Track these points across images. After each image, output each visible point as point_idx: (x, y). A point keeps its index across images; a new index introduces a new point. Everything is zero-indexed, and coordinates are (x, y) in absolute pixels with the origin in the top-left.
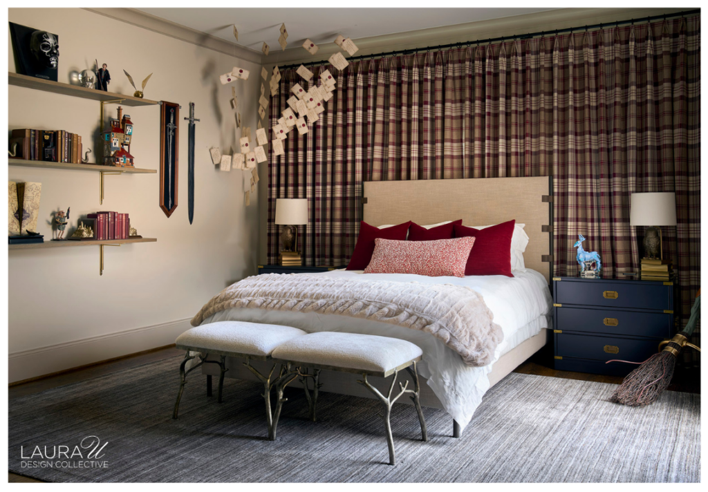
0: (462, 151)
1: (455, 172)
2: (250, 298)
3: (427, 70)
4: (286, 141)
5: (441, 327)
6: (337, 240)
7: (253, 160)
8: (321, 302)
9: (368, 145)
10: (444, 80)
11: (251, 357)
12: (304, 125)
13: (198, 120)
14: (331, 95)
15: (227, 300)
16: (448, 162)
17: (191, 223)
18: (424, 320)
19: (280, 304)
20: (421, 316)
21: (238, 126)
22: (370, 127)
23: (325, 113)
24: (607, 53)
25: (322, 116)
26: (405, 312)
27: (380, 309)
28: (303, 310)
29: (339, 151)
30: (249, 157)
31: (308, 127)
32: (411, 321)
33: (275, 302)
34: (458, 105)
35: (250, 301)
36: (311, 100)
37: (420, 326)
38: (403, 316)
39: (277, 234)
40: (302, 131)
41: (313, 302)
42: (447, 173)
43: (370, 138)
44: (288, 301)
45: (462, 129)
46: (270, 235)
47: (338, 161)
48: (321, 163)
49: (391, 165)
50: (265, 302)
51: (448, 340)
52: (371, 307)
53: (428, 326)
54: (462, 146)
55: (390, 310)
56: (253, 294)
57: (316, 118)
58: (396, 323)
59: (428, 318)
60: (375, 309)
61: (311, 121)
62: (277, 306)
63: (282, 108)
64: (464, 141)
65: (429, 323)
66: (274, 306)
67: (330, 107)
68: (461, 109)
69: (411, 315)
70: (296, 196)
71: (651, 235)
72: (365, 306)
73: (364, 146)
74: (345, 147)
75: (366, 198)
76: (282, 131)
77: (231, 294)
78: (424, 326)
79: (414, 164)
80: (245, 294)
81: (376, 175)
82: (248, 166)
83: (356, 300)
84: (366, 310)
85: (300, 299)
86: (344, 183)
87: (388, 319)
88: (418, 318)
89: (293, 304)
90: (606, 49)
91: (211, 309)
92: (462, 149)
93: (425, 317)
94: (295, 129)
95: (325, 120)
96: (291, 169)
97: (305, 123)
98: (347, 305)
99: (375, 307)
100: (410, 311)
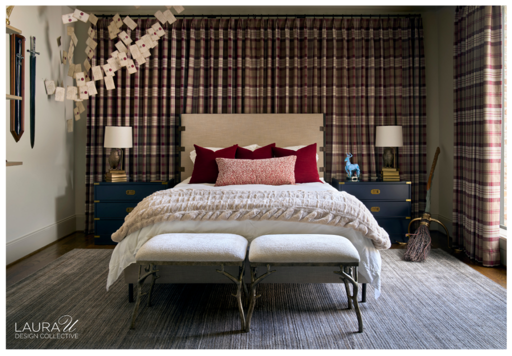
0: (256, 94)
1: (252, 109)
2: (183, 212)
3: (230, 32)
4: (115, 78)
5: (360, 223)
6: (154, 160)
7: (86, 92)
8: (255, 210)
9: (181, 86)
10: (244, 41)
11: (225, 263)
12: (132, 66)
13: (38, 54)
14: (156, 44)
15: (156, 215)
16: (247, 101)
17: (32, 148)
18: (346, 219)
19: (215, 215)
20: (344, 216)
21: (62, 62)
22: (183, 72)
23: (151, 58)
24: (356, 34)
25: (148, 59)
26: (331, 214)
27: (309, 213)
28: (239, 219)
29: (156, 89)
30: (81, 90)
31: (137, 68)
32: (337, 220)
33: (211, 213)
34: (254, 60)
35: (183, 215)
36: (144, 45)
37: (344, 223)
38: (330, 217)
39: (104, 156)
40: (131, 71)
41: (248, 212)
42: (247, 109)
43: (183, 80)
44: (222, 212)
45: (256, 78)
46: (89, 156)
47: (154, 97)
48: (138, 98)
49: (201, 102)
50: (199, 214)
51: (367, 232)
52: (302, 212)
53: (351, 223)
54: (256, 90)
55: (318, 213)
56: (183, 208)
57: (144, 61)
58: (326, 223)
59: (350, 217)
60: (305, 214)
61: (140, 63)
62: (214, 217)
63: (110, 50)
64: (258, 86)
65: (351, 221)
66: (210, 218)
67: (157, 53)
68: (256, 63)
69: (335, 216)
70: (123, 125)
71: (389, 152)
72: (296, 211)
73: (178, 86)
74: (160, 86)
75: (184, 127)
76: (110, 70)
77: (160, 210)
78: (347, 223)
79: (220, 102)
80: (175, 208)
81: (189, 109)
82: (81, 97)
83: (287, 208)
84: (298, 214)
85: (234, 210)
86: (160, 115)
87: (318, 220)
88: (342, 217)
89: (229, 215)
90: (355, 31)
91: (139, 224)
92: (257, 92)
93: (347, 216)
94: (124, 70)
95: (151, 63)
96: (110, 102)
97: (134, 64)
98: (280, 212)
99: (305, 211)
100: (334, 212)
